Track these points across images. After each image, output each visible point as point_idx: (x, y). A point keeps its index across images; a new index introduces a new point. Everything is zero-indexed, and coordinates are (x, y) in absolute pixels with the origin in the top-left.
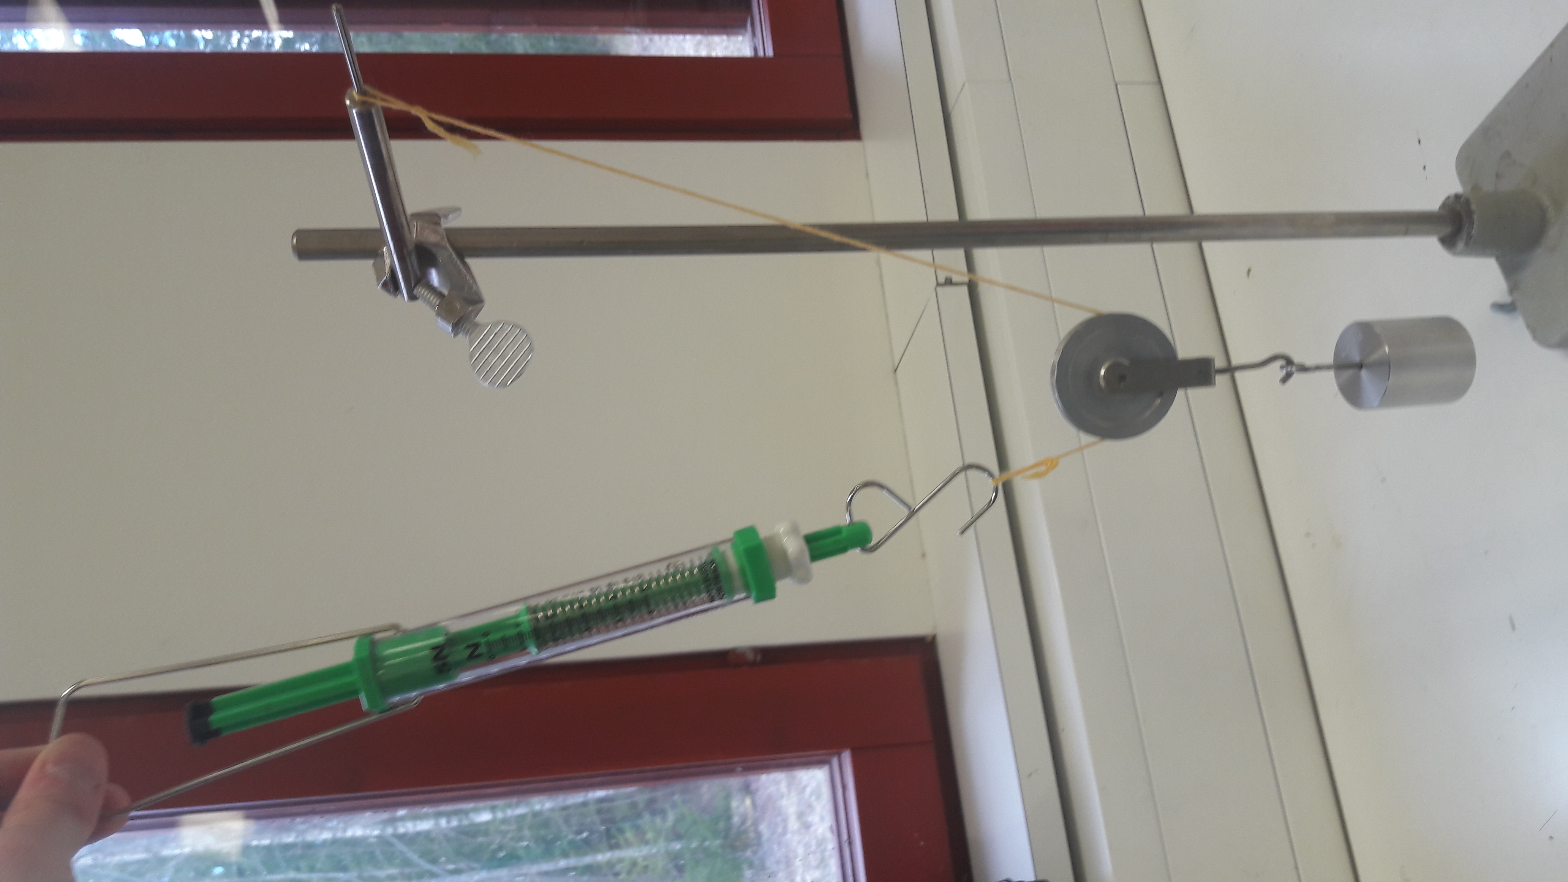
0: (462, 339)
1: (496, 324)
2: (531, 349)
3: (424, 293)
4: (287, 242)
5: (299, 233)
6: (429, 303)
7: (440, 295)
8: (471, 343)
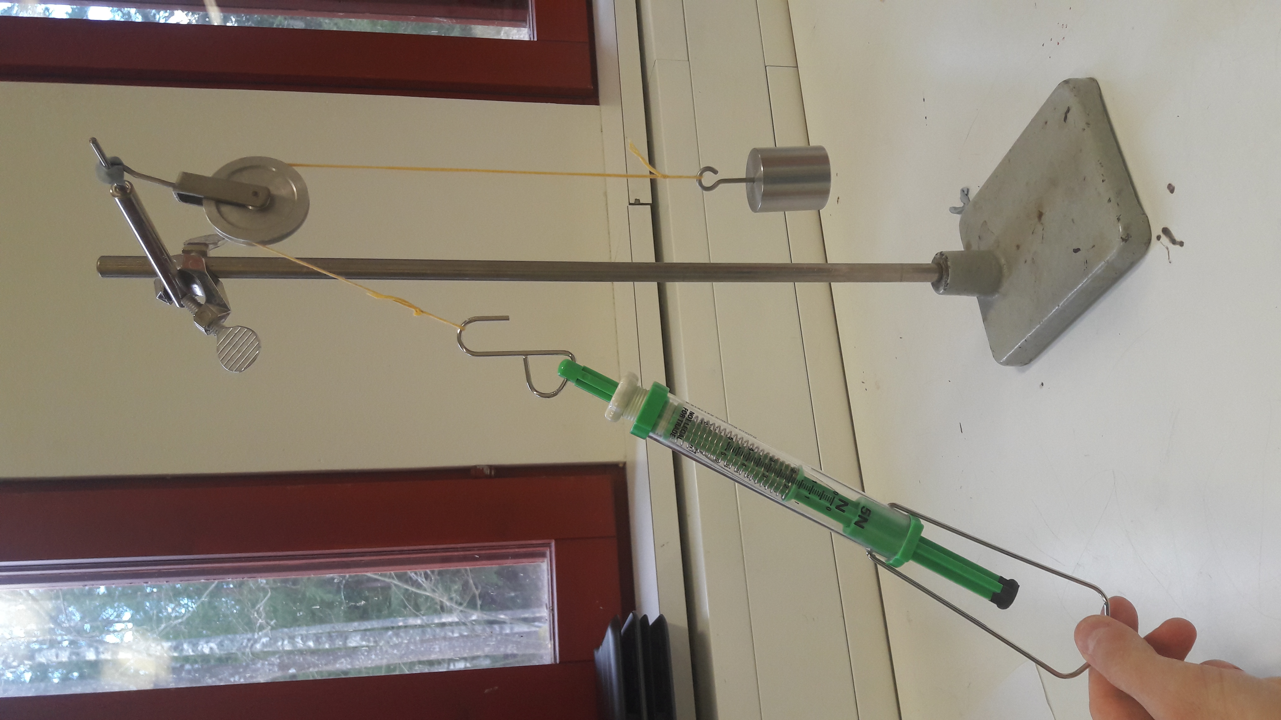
0: (213, 336)
1: (235, 328)
2: (259, 347)
3: (190, 304)
4: (93, 264)
5: (102, 259)
6: (191, 309)
7: (199, 305)
8: (218, 340)
